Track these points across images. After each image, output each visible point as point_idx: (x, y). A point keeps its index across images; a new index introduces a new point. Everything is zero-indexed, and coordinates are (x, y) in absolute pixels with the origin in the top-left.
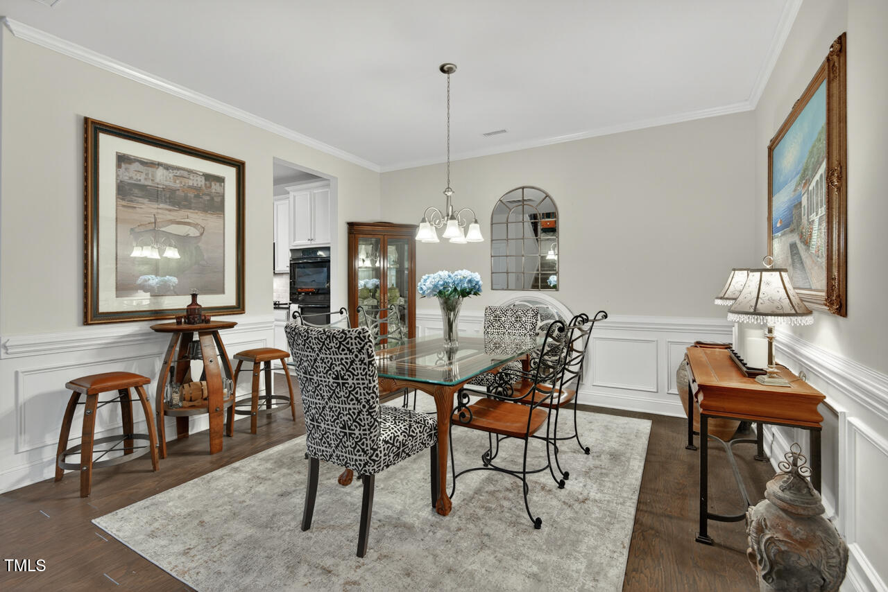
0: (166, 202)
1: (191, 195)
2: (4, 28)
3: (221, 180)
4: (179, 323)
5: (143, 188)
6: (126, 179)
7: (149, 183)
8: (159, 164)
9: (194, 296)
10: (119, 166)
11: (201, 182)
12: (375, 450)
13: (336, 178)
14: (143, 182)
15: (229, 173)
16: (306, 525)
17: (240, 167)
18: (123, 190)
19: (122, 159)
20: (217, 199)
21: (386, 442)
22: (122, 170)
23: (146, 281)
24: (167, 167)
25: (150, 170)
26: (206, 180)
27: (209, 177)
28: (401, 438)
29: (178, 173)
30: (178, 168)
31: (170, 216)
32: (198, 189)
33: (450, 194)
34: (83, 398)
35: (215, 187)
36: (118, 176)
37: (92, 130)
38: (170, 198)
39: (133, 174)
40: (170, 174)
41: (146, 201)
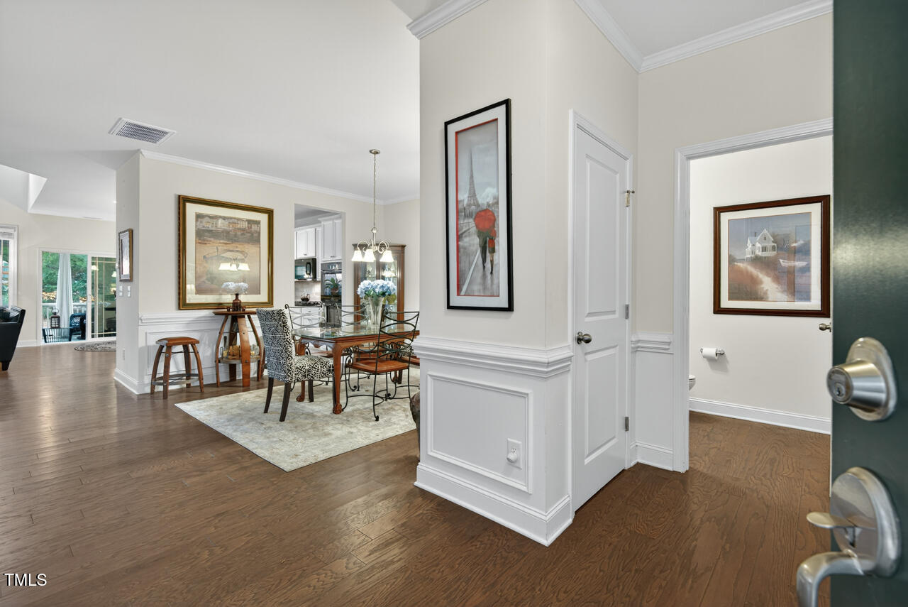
0: (223, 239)
1: (239, 233)
2: (141, 155)
3: (258, 223)
4: (229, 310)
5: (210, 231)
6: (201, 227)
7: (214, 229)
8: (220, 217)
9: (237, 295)
10: (197, 221)
11: (245, 225)
12: (289, 371)
13: (345, 213)
14: (210, 228)
15: (263, 218)
16: (266, 411)
17: (270, 213)
18: (199, 234)
19: (199, 216)
20: (256, 235)
21: (297, 368)
22: (198, 223)
23: (227, 286)
24: (224, 218)
25: (215, 220)
26: (248, 223)
27: (250, 222)
28: (307, 368)
29: (231, 221)
30: (231, 218)
31: (225, 247)
32: (243, 230)
33: (374, 231)
34: (164, 350)
35: (254, 227)
36: (196, 226)
37: (182, 201)
38: (226, 236)
39: (204, 224)
40: (226, 222)
41: (212, 239)
